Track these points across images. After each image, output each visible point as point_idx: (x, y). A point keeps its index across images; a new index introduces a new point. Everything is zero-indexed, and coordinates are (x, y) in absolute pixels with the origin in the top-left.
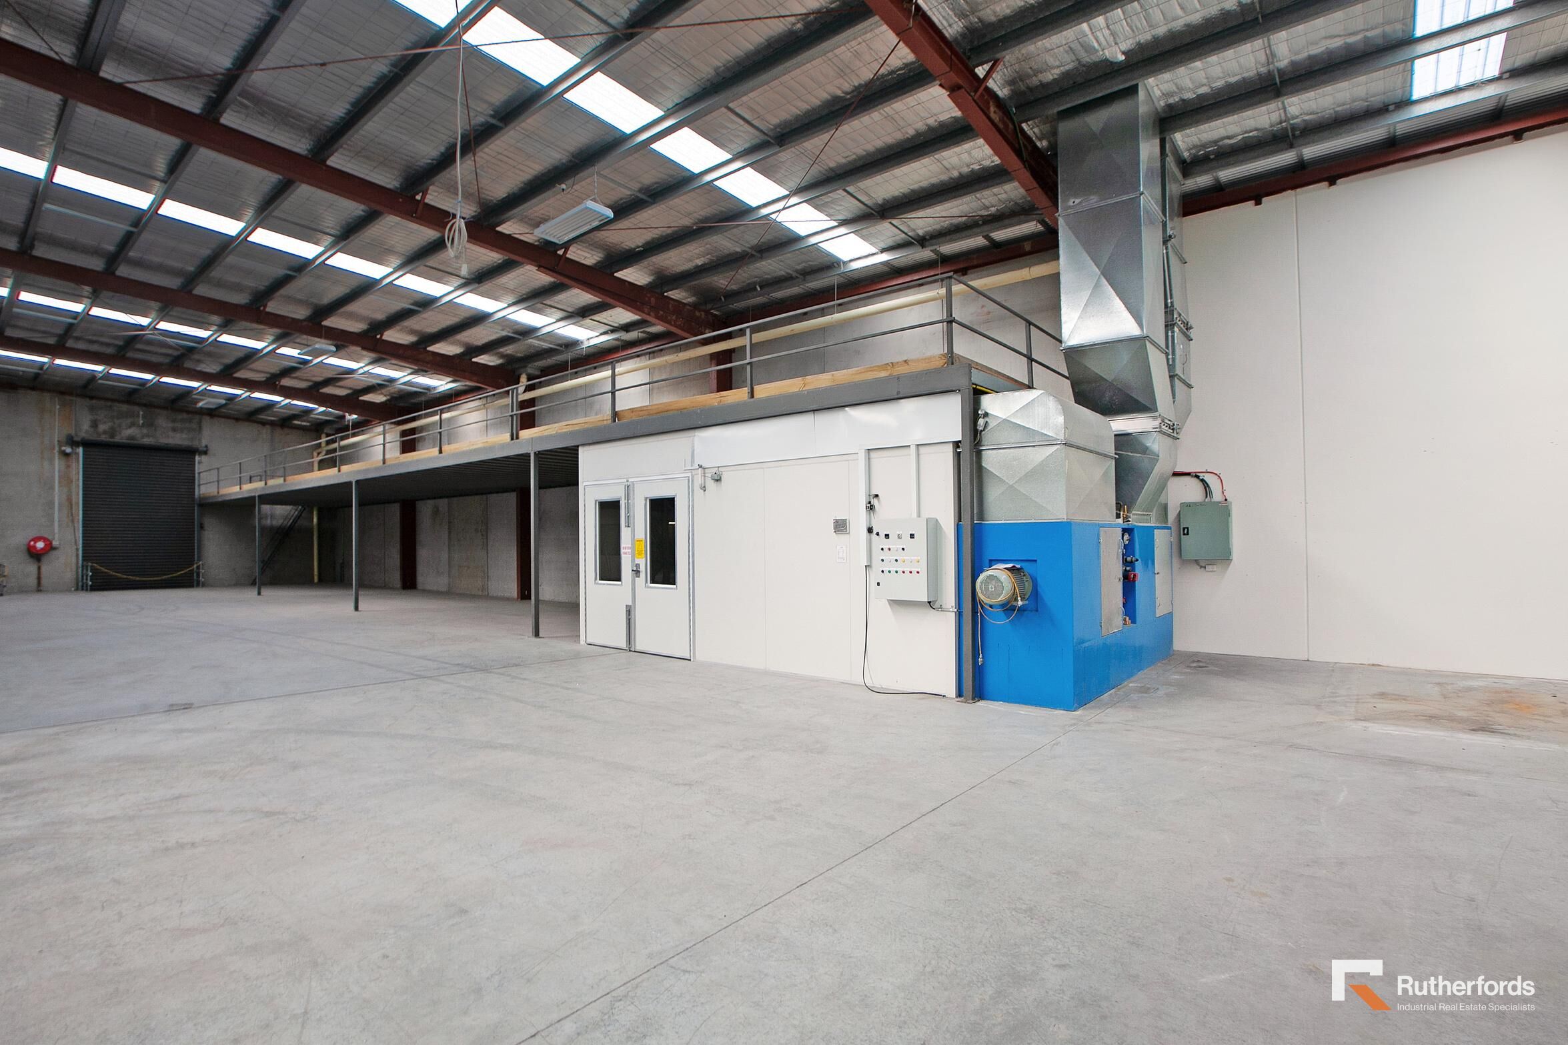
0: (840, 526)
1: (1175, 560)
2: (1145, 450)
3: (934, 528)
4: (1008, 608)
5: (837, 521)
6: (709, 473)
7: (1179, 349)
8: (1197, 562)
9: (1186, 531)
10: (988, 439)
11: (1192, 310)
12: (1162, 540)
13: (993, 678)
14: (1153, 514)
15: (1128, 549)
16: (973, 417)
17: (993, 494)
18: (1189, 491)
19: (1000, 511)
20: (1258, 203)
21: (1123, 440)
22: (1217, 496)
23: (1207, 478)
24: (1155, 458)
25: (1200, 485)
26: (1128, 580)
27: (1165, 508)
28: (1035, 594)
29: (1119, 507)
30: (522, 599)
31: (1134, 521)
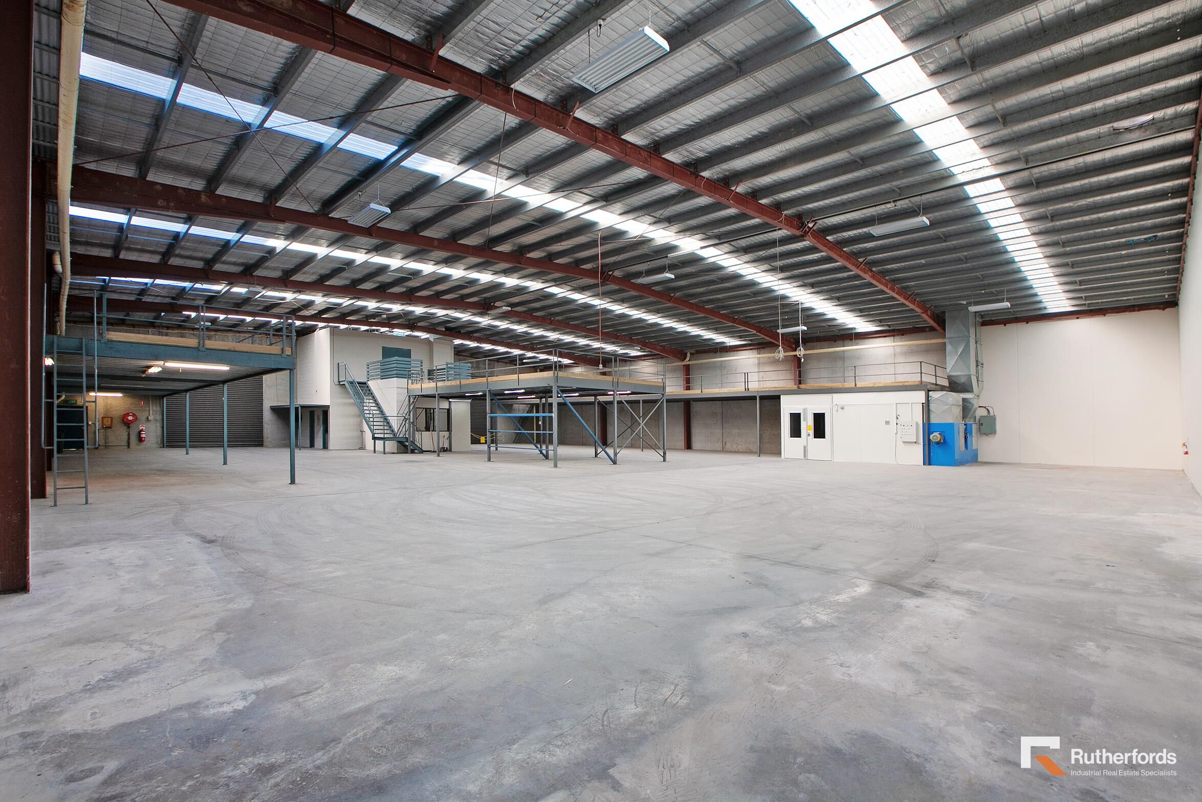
0: (887, 423)
1: (979, 434)
2: (970, 403)
3: (917, 424)
4: (938, 443)
5: (886, 422)
6: (840, 407)
7: (980, 371)
8: (985, 434)
9: (982, 424)
10: (931, 402)
11: (984, 359)
12: (974, 427)
13: (933, 460)
14: (972, 420)
15: (966, 429)
16: (927, 397)
17: (932, 416)
18: (983, 412)
19: (934, 420)
20: (1005, 325)
21: (964, 400)
22: (992, 414)
23: (989, 408)
24: (973, 405)
25: (986, 411)
26: (966, 438)
27: (975, 417)
28: (944, 440)
29: (963, 418)
30: (687, 449)
31: (967, 422)
